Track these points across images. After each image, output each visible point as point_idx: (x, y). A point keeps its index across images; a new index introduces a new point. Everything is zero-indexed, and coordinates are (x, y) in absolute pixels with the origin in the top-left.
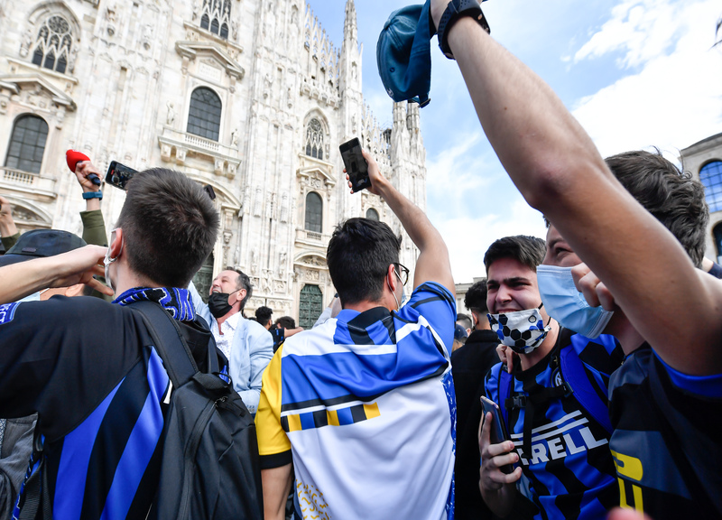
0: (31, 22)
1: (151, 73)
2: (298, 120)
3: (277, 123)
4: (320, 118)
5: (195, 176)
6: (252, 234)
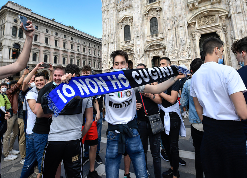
5: (204, 10)
6: (238, 22)
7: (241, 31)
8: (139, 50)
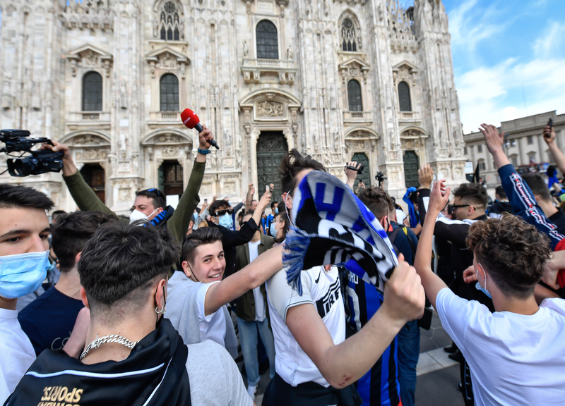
0: (155, 12)
1: (229, 22)
2: (334, 24)
3: (319, 32)
4: (350, 16)
5: (268, 89)
6: (312, 123)
7: (314, 137)
8: (126, 140)
